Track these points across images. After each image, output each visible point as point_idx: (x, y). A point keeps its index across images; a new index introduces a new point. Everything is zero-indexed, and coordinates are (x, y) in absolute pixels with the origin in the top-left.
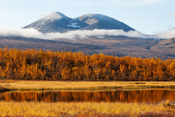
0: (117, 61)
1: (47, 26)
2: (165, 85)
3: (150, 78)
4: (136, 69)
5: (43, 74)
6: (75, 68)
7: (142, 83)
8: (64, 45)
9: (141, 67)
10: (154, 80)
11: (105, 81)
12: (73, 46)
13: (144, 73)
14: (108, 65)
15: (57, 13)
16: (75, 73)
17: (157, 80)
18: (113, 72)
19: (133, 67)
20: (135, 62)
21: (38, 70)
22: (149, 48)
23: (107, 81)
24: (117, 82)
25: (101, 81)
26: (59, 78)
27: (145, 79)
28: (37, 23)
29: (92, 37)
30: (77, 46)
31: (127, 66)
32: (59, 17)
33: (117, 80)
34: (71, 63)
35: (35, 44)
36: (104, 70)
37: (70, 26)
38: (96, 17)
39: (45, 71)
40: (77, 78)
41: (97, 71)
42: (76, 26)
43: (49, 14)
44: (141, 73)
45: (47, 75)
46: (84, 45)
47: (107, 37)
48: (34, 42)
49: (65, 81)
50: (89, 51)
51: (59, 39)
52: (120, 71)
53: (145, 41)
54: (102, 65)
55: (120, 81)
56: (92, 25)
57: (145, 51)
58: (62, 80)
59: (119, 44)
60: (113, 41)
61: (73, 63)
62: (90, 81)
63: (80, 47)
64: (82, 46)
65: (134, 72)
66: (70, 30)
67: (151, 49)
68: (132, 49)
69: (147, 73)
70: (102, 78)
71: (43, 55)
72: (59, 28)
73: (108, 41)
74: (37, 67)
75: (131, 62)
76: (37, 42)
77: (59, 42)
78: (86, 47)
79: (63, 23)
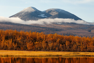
0: (64, 39)
1: (25, 15)
2: (91, 55)
3: (85, 50)
4: (76, 44)
5: (15, 46)
6: (37, 42)
7: (77, 53)
8: (36, 28)
9: (79, 42)
10: (88, 52)
11: (55, 51)
12: (42, 29)
13: (81, 47)
14: (58, 41)
15: (32, 7)
16: (36, 46)
17: (89, 51)
18: (61, 45)
19: (75, 42)
20: (76, 39)
21: (12, 43)
22: (90, 31)
23: (57, 51)
24: (63, 52)
25: (53, 51)
26: (26, 49)
27: (82, 50)
28: (19, 14)
29: (54, 23)
30: (44, 29)
31: (71, 42)
32: (33, 10)
33: (63, 51)
34: (34, 39)
35: (18, 27)
36: (55, 44)
37: (40, 16)
38: (57, 10)
39: (16, 44)
40: (37, 49)
41: (50, 45)
42: (44, 16)
43: (27, 8)
44: (79, 46)
45: (18, 47)
46: (49, 28)
47: (63, 23)
48: (17, 26)
49: (29, 51)
50: (51, 32)
51: (33, 24)
52: (65, 45)
53: (88, 27)
54: (54, 41)
55: (65, 51)
56: (54, 16)
57: (87, 33)
58: (27, 50)
59: (71, 28)
60: (67, 26)
61: (36, 39)
62: (45, 51)
63: (46, 30)
64: (48, 29)
65: (75, 46)
66: (40, 19)
67: (91, 31)
68: (79, 31)
69: (83, 47)
70: (53, 49)
71: (17, 34)
72: (33, 17)
73: (64, 26)
74: (11, 41)
75: (74, 39)
76: (19, 26)
77: (33, 26)
78: (50, 29)
79: (36, 14)
